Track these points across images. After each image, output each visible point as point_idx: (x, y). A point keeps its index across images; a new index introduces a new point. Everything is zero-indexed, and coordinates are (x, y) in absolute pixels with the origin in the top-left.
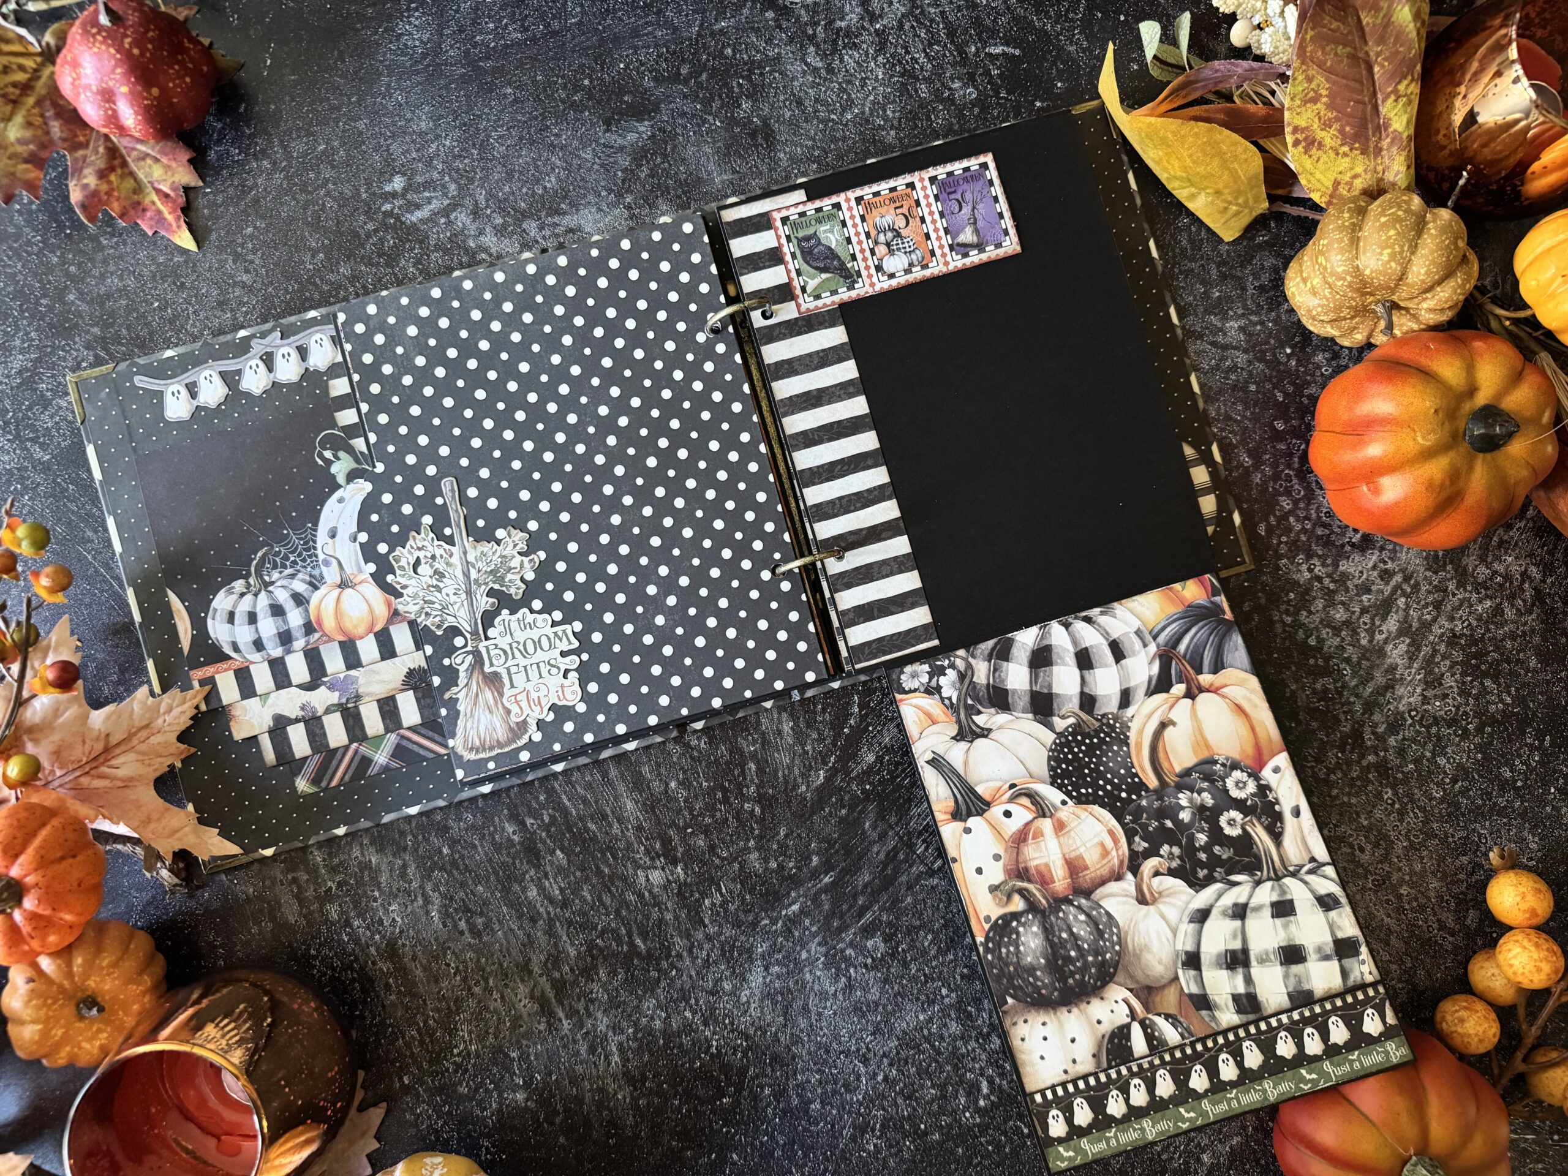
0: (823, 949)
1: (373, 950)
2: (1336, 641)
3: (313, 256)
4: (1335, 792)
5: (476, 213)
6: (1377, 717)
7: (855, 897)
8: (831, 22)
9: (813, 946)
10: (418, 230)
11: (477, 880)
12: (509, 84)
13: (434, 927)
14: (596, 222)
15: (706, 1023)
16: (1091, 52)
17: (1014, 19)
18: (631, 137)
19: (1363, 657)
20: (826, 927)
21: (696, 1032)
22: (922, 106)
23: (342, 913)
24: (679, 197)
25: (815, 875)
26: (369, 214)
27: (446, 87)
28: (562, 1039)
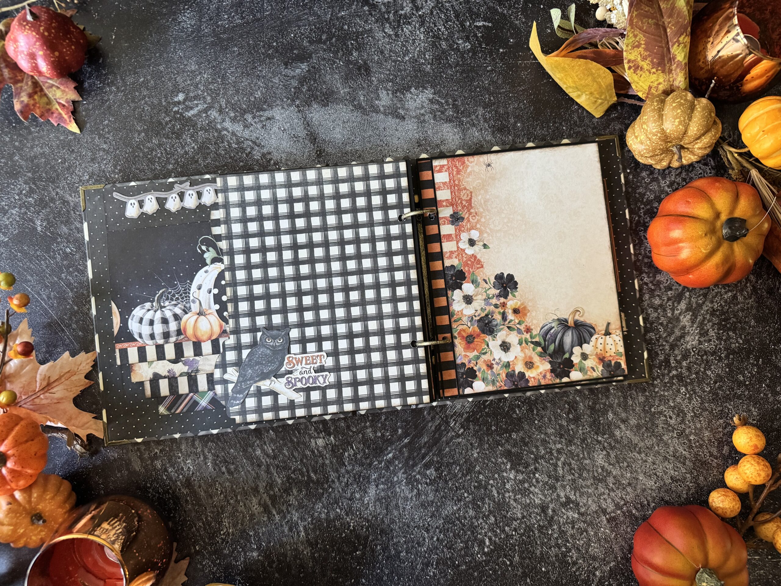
0: (405, 476)
1: (179, 483)
2: (656, 315)
3: (139, 135)
4: (657, 390)
5: (221, 111)
6: (676, 352)
7: (420, 449)
8: (396, 12)
9: (400, 474)
10: (192, 120)
11: (231, 447)
12: (236, 46)
13: (209, 470)
14: (281, 114)
15: (347, 515)
16: (527, 24)
17: (488, 8)
18: (298, 71)
19: (669, 322)
20: (406, 464)
21: (342, 519)
22: (444, 52)
23: (163, 465)
24: (323, 101)
25: (400, 439)
26: (167, 113)
27: (204, 48)
28: (275, 525)
